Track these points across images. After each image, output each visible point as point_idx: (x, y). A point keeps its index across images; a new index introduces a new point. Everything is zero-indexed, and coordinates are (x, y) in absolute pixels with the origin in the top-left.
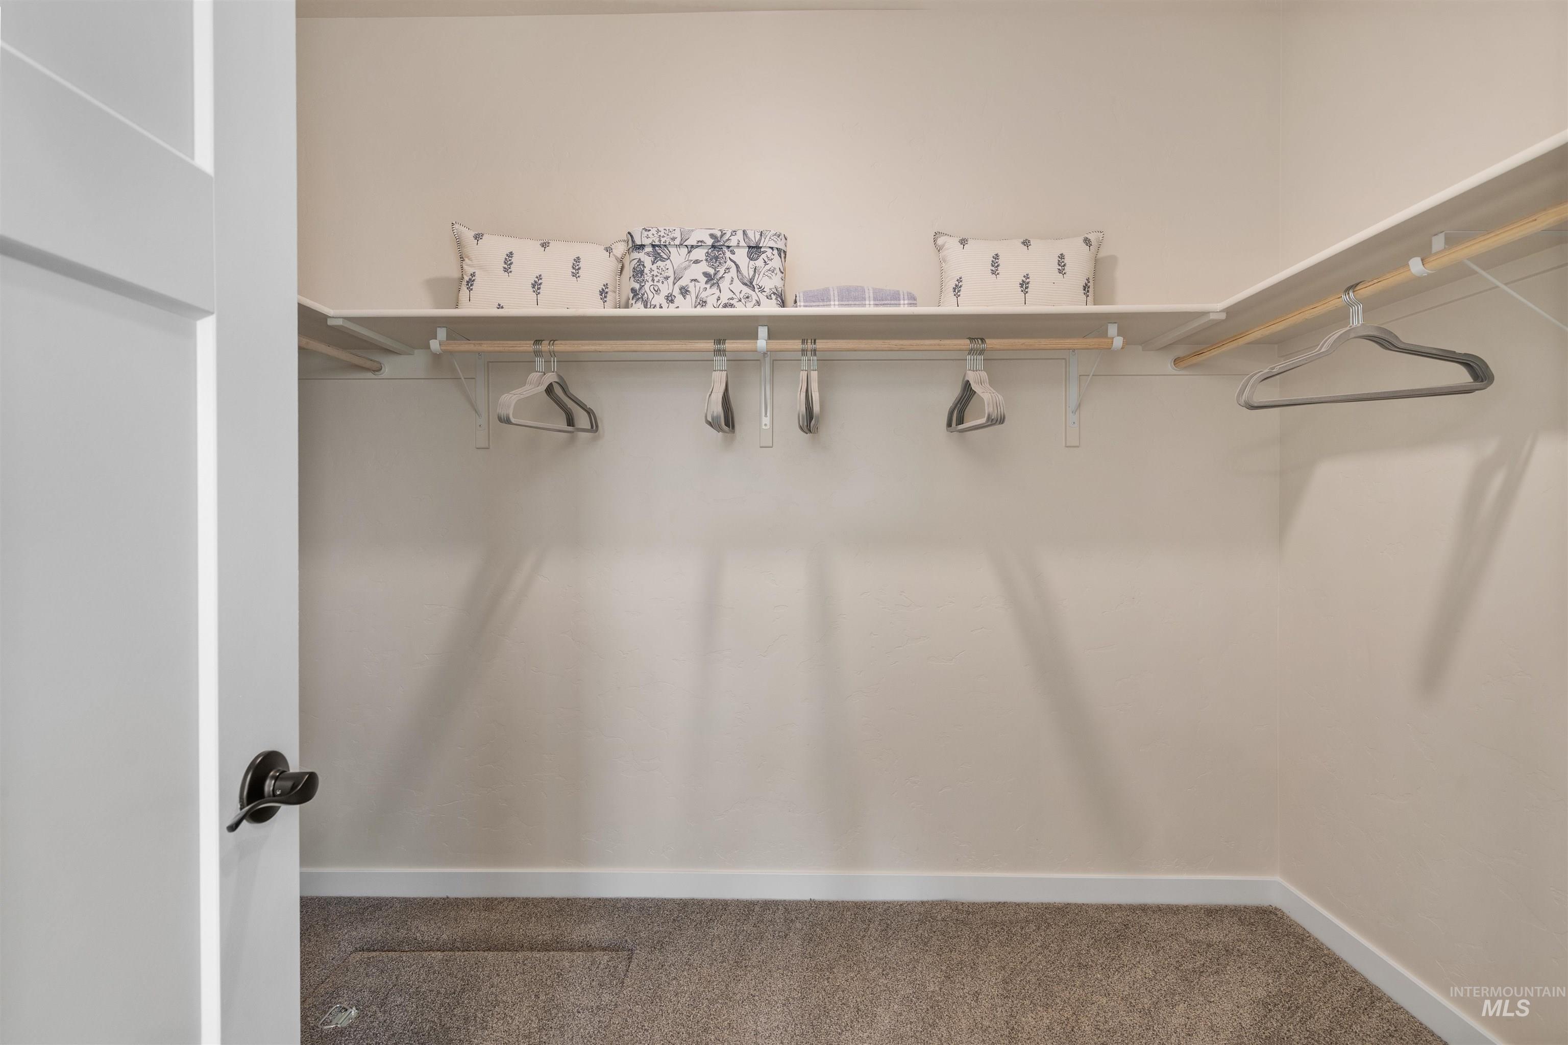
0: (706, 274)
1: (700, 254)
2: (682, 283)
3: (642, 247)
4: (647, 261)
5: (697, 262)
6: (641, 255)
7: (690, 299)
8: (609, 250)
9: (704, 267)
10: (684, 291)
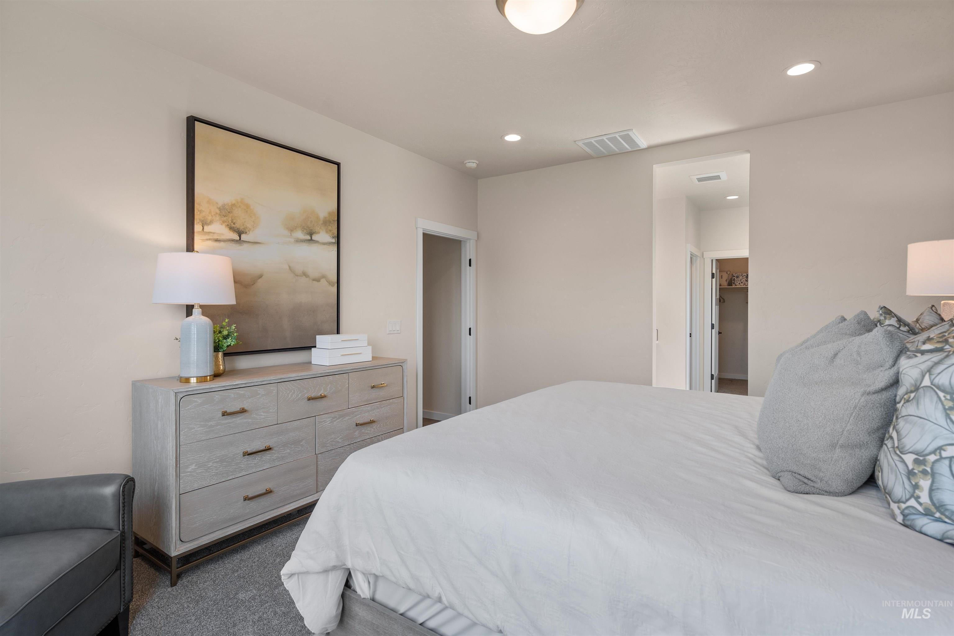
0: (746, 280)
1: (745, 277)
2: (742, 281)
3: (735, 276)
4: (736, 278)
5: (744, 278)
6: (735, 277)
7: (743, 284)
8: (727, 273)
9: (745, 279)
10: (742, 283)
